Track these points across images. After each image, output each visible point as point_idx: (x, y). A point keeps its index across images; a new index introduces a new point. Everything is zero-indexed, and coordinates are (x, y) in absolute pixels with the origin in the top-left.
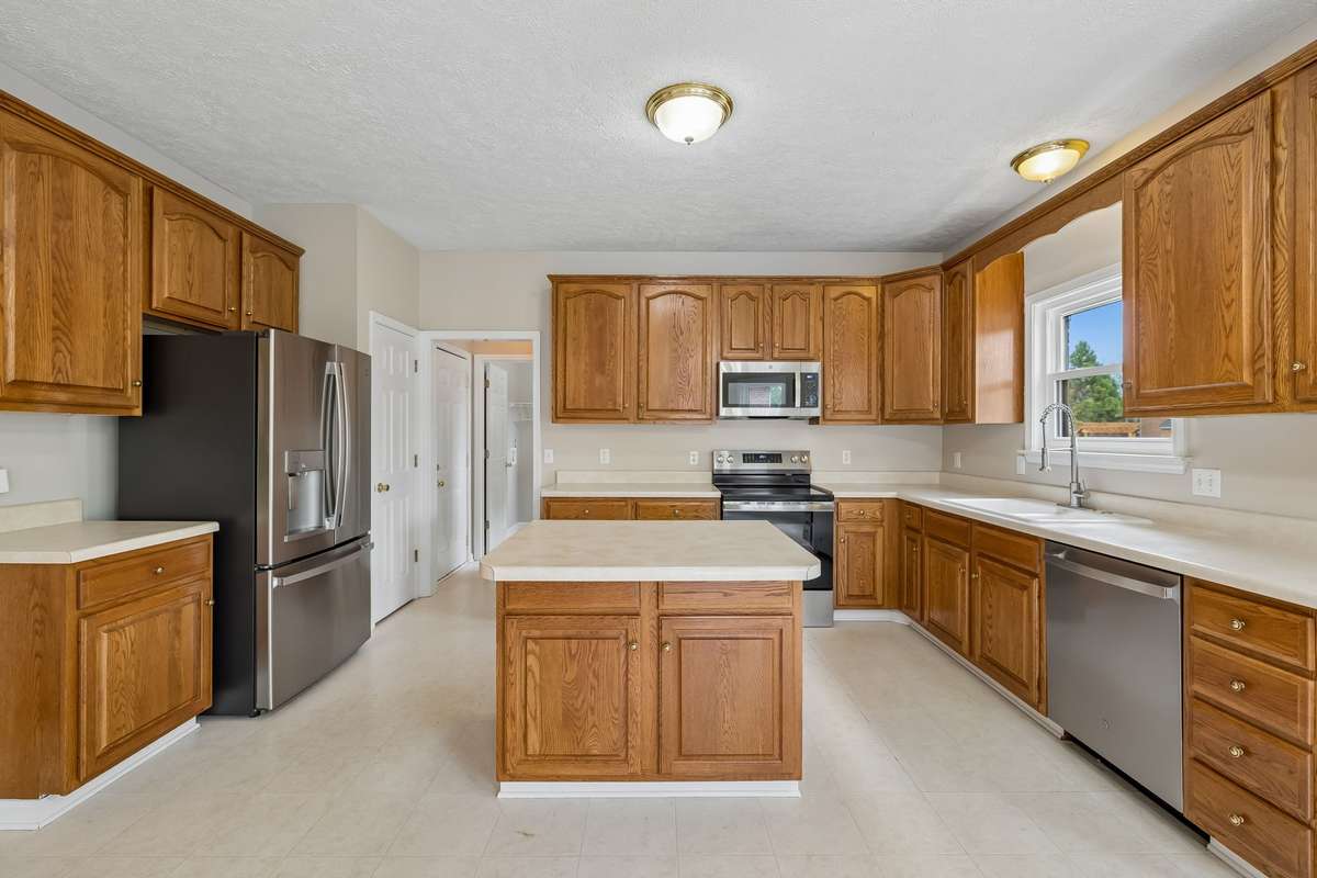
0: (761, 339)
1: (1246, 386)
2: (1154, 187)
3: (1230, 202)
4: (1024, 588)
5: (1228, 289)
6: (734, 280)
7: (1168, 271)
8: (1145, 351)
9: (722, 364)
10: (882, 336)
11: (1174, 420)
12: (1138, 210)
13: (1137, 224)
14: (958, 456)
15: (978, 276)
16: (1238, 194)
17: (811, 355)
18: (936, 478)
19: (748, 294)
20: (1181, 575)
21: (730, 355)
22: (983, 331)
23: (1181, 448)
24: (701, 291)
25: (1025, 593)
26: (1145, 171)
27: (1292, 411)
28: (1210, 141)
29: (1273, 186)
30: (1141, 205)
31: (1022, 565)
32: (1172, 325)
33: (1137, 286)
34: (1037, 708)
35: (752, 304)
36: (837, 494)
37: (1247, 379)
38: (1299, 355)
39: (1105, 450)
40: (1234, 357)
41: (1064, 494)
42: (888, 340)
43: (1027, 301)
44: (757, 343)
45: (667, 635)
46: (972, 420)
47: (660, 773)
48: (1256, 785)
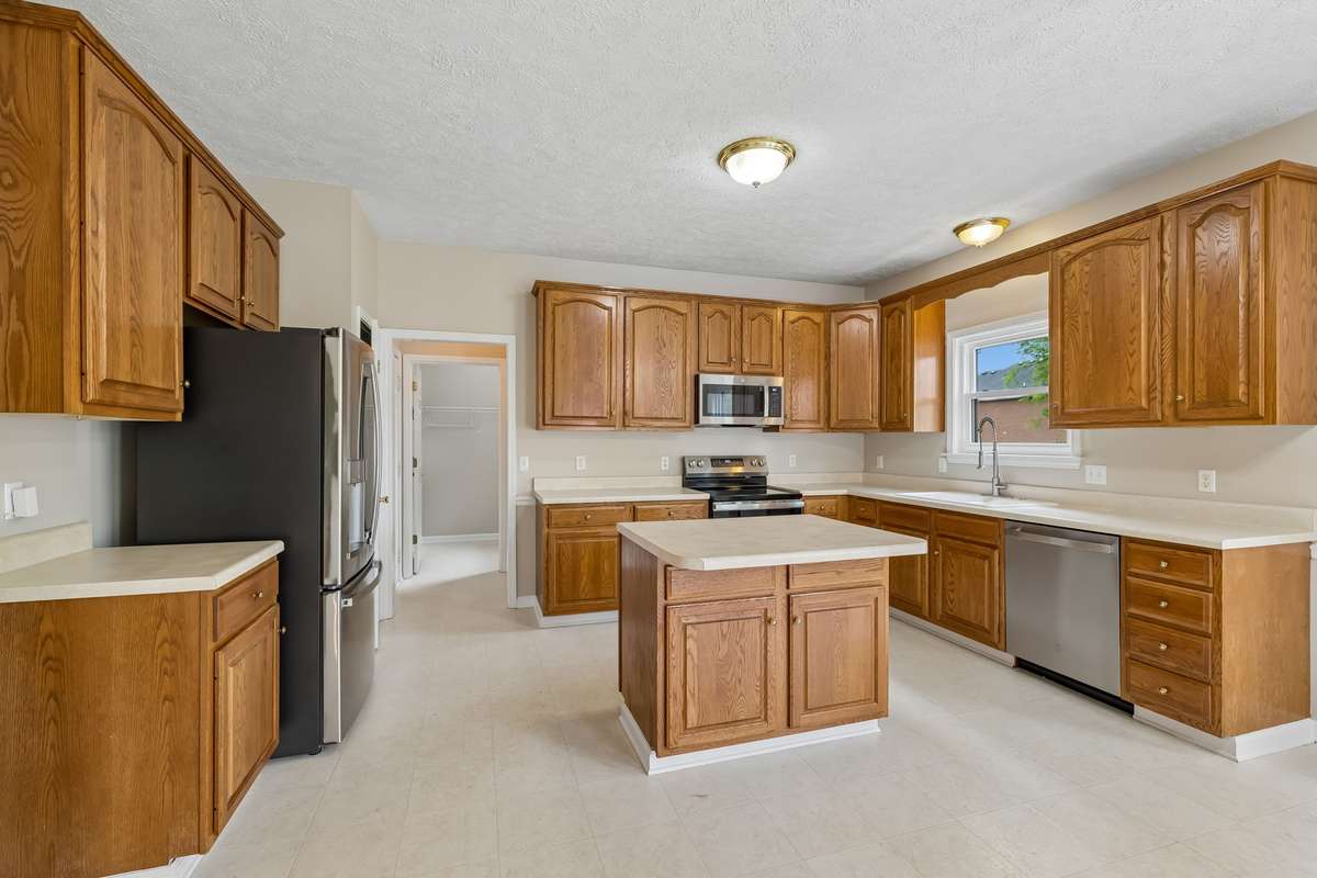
0: (732, 355)
1: (1142, 409)
2: (1075, 266)
3: (1133, 285)
4: (985, 557)
5: (1132, 343)
6: (709, 299)
7: (1087, 327)
8: (1069, 382)
9: (701, 376)
10: (828, 357)
11: (1069, 431)
12: (1063, 281)
13: (1063, 291)
14: (881, 459)
15: (916, 312)
16: (1139, 280)
17: (773, 371)
18: (860, 477)
19: (722, 312)
20: (1120, 536)
21: (707, 368)
22: (919, 356)
23: (1078, 450)
24: (682, 307)
25: (986, 561)
26: (1069, 254)
27: (1173, 426)
28: (1117, 242)
29: (1162, 278)
30: (1066, 277)
31: (982, 541)
32: (1090, 365)
33: (1063, 333)
34: (996, 647)
35: (726, 322)
36: (805, 493)
37: (1144, 404)
38: (1179, 389)
39: (1014, 453)
40: (1135, 387)
41: (987, 487)
42: (833, 360)
43: (948, 336)
44: (730, 359)
45: (796, 611)
46: (910, 429)
47: (790, 725)
48: (1175, 666)
